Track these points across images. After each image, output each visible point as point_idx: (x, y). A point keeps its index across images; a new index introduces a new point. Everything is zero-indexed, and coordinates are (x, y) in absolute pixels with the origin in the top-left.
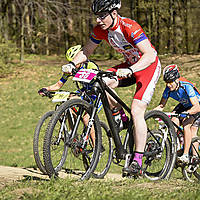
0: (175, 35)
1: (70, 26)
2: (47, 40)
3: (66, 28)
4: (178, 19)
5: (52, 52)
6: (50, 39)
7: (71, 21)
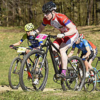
0: (74, 16)
1: (20, 12)
2: (7, 19)
3: (17, 12)
4: (75, 8)
5: (10, 25)
6: (9, 19)
7: (20, 9)
